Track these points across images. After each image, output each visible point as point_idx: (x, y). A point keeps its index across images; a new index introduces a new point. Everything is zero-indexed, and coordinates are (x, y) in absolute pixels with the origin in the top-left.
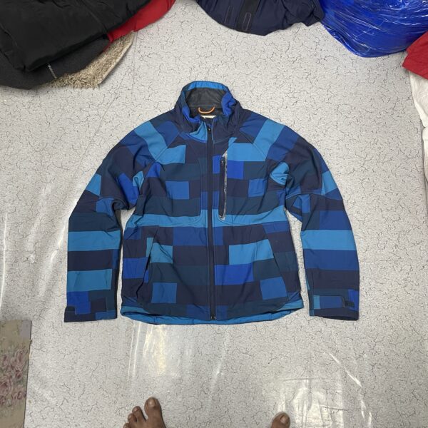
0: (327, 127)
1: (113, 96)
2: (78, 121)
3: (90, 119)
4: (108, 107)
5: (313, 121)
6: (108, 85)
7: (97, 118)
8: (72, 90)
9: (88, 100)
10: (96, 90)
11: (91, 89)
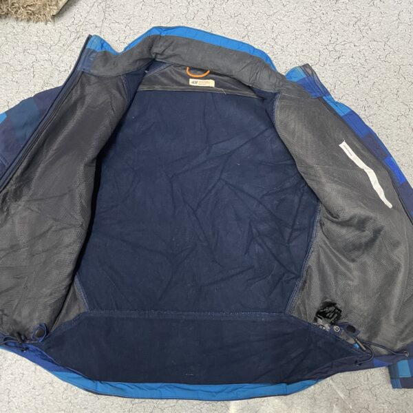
0: (384, 96)
1: (74, 35)
2: (19, 68)
3: (36, 65)
4: (65, 50)
5: (362, 86)
6: (67, 19)
7: (47, 65)
8: (14, 24)
9: (36, 39)
10: (49, 25)
11: (42, 24)
